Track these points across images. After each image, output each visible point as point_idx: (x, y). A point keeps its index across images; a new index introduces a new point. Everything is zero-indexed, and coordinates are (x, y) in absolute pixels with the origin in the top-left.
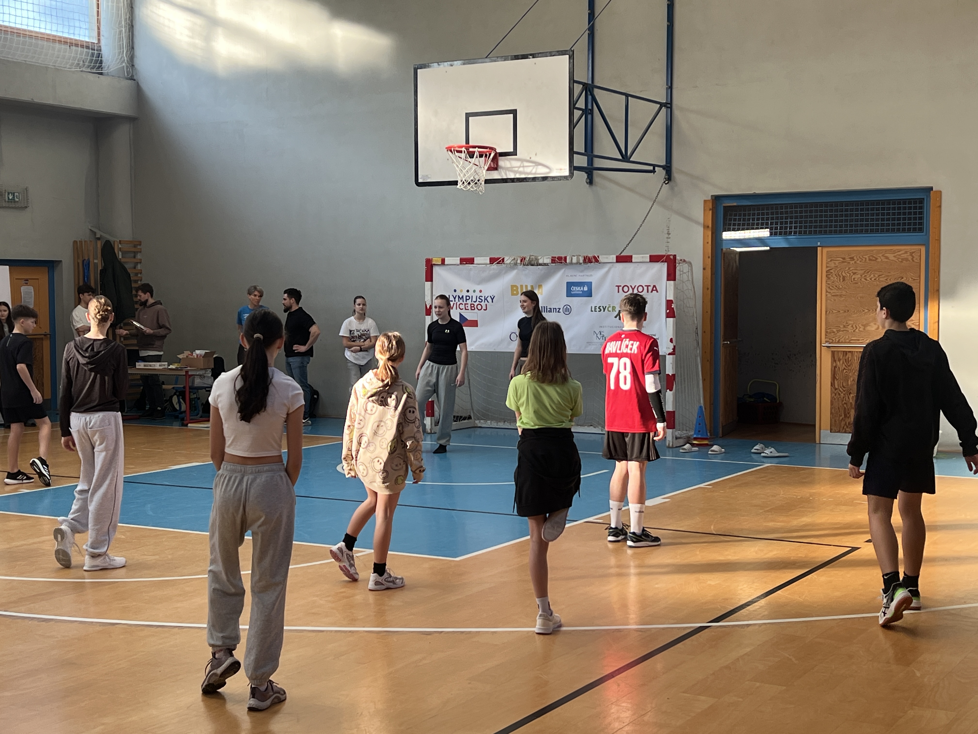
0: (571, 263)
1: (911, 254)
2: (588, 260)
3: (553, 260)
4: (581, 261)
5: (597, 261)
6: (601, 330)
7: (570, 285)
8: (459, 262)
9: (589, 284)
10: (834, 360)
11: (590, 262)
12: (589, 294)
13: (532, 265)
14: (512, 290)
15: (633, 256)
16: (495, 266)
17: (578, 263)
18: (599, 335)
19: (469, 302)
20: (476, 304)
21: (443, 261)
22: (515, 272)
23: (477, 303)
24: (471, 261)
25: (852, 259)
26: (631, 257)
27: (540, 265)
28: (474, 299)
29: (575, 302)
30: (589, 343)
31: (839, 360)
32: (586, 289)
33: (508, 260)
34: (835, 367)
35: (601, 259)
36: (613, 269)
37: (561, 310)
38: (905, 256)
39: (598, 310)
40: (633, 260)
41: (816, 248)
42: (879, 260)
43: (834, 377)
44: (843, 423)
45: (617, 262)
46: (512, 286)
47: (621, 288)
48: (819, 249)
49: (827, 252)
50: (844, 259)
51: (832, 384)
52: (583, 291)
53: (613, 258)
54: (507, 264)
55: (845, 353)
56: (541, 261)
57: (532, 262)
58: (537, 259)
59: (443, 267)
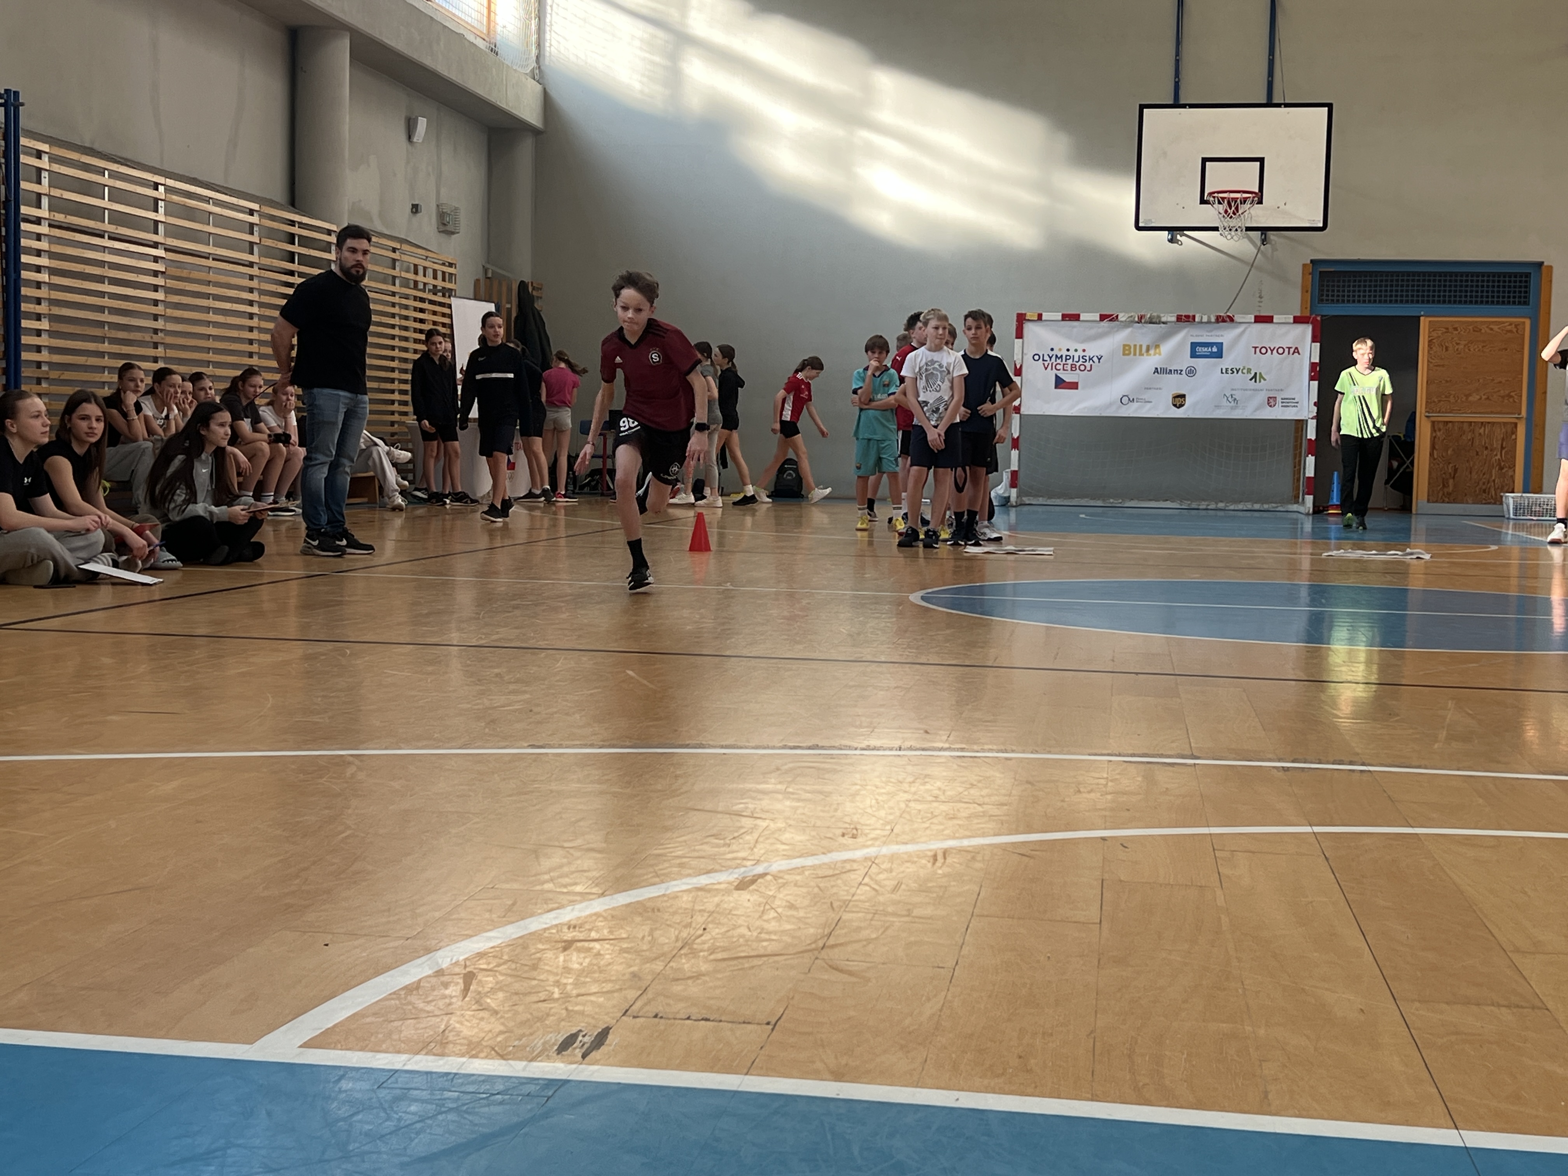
0: (1201, 322)
1: (1516, 326)
2: (1220, 320)
3: (1179, 319)
4: (1213, 320)
5: (1231, 319)
6: (1233, 392)
7: (1194, 345)
8: (1060, 318)
9: (1220, 345)
10: (1433, 430)
11: (1224, 321)
12: (1219, 355)
13: (1154, 323)
14: (1124, 350)
15: (1275, 317)
16: (1105, 324)
17: (1209, 322)
18: (1230, 399)
19: (1070, 362)
20: (1078, 364)
21: (1040, 317)
22: (1129, 330)
23: (1080, 363)
24: (1076, 317)
25: (1456, 329)
26: (1272, 317)
27: (1164, 323)
28: (1076, 359)
29: (1199, 363)
30: (1218, 407)
31: (1440, 430)
32: (1215, 349)
33: (1122, 317)
34: (1435, 437)
35: (1237, 318)
36: (1249, 329)
37: (1183, 372)
38: (1509, 328)
39: (1230, 372)
40: (1275, 321)
41: (1419, 317)
42: (1483, 331)
43: (1433, 447)
44: (1440, 494)
45: (1256, 322)
46: (1125, 346)
47: (1258, 350)
48: (1422, 318)
49: (1430, 322)
50: (1447, 329)
51: (1431, 454)
52: (1212, 352)
53: (1251, 318)
54: (1122, 322)
55: (1447, 423)
56: (1164, 319)
57: (1154, 320)
58: (1159, 317)
59: (1039, 323)
